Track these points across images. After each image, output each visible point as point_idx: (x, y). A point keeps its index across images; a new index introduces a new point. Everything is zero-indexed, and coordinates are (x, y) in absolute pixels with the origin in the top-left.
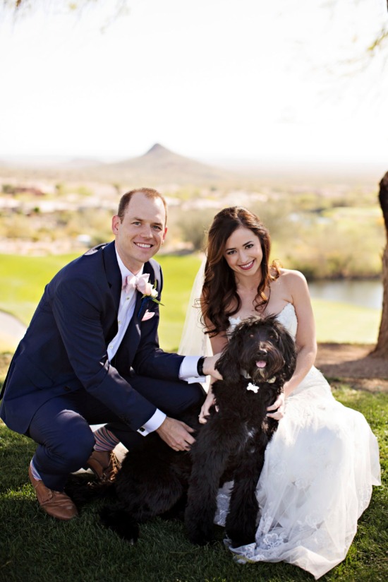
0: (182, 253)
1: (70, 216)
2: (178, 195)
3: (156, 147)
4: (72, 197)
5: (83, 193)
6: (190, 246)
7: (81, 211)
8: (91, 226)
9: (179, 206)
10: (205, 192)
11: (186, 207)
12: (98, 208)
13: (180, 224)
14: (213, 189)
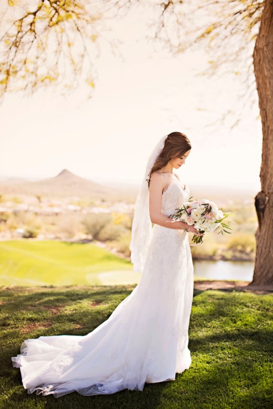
0: (84, 242)
1: (8, 216)
2: (79, 204)
3: (64, 172)
4: (9, 204)
5: (16, 201)
6: (90, 237)
7: (15, 213)
8: (24, 223)
9: (81, 211)
10: (98, 202)
11: (85, 212)
12: (26, 211)
13: (83, 223)
14: (103, 201)
